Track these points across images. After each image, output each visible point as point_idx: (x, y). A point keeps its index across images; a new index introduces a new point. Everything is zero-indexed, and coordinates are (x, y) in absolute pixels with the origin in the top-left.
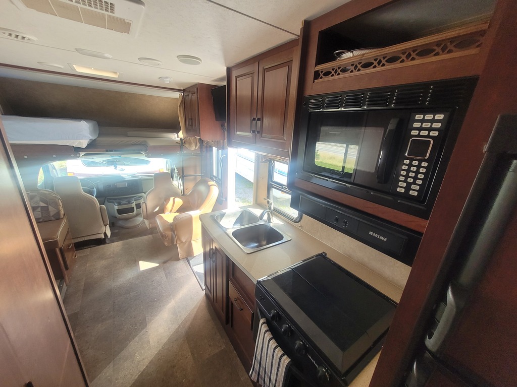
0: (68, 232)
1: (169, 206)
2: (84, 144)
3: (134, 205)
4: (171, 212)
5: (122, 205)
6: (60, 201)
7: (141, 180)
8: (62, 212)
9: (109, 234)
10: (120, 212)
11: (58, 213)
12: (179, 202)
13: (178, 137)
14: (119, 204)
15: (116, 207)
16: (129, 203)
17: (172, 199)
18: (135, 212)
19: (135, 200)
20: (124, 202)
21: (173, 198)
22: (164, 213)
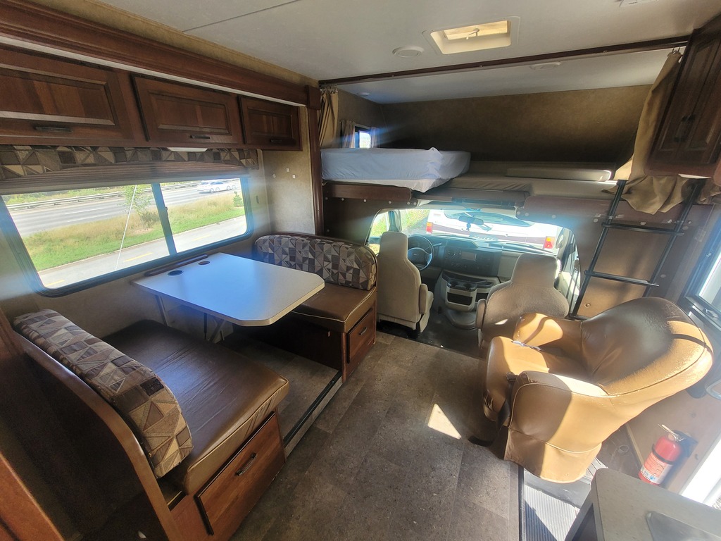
0: (370, 310)
1: (528, 329)
2: (424, 185)
3: (474, 295)
4: (526, 342)
5: (457, 288)
6: (374, 266)
7: (500, 255)
8: (372, 282)
9: (423, 326)
10: (452, 297)
11: (367, 282)
12: (554, 330)
13: (612, 178)
14: (454, 285)
15: (448, 290)
16: (468, 288)
17: (539, 317)
18: (472, 306)
19: (478, 287)
20: (461, 285)
21: (543, 316)
22: (512, 338)
